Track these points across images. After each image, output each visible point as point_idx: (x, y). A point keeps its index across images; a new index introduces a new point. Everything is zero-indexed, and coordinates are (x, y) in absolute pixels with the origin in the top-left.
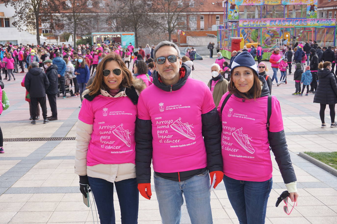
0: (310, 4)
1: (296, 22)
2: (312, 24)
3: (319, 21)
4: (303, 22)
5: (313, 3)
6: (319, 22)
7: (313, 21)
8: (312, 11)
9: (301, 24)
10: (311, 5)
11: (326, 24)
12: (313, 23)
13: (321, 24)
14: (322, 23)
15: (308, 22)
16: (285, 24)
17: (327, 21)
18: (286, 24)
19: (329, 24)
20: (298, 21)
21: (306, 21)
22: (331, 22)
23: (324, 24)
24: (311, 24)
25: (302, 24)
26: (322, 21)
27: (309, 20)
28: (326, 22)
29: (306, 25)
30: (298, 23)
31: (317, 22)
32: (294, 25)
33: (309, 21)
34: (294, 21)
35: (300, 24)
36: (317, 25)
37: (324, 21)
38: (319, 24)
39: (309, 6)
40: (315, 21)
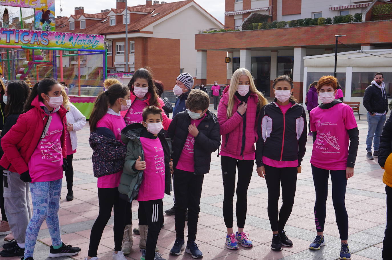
0: (41, 8)
1: (25, 37)
2: (59, 42)
3: (72, 37)
4: (39, 38)
5: (47, 6)
6: (73, 41)
7: (62, 37)
8: (45, 22)
9: (37, 42)
10: (43, 10)
11: (87, 45)
12: (62, 42)
13: (76, 44)
14: (79, 43)
15: (50, 37)
17: (88, 39)
18: (2, 38)
19: (93, 46)
20: (29, 34)
21: (47, 36)
22: (97, 42)
23: (83, 45)
24: (57, 42)
25: (37, 40)
26: (79, 39)
27: (54, 35)
28: (87, 41)
29: (46, 44)
30: (30, 40)
31: (70, 40)
32: (20, 42)
33: (54, 37)
34: (19, 33)
35: (34, 42)
36: (70, 45)
37: (82, 39)
38: (74, 43)
39: (39, 12)
40: (66, 37)
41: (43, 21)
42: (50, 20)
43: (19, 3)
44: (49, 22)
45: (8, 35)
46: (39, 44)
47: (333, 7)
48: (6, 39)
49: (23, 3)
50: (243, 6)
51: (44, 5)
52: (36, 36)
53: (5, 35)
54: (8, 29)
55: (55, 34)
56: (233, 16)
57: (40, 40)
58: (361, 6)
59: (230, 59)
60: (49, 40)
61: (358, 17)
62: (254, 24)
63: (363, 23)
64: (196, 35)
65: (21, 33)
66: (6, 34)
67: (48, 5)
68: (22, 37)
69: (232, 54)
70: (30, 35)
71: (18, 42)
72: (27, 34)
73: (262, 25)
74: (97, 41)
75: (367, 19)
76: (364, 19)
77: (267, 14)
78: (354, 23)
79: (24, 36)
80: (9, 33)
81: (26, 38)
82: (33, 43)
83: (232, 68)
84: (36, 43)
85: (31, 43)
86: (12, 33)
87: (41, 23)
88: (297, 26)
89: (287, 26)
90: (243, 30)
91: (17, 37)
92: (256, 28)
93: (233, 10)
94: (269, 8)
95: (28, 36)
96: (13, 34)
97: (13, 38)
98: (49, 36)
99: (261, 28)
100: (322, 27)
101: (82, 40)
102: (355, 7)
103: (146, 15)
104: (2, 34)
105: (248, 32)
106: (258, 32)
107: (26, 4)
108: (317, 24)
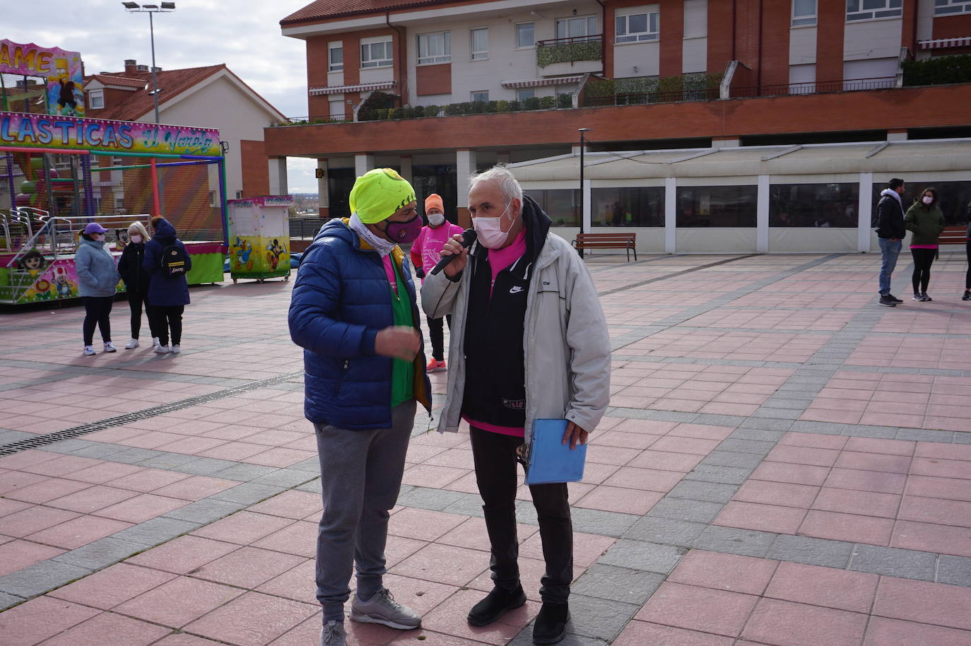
0: (57, 77)
1: (93, 133)
2: (150, 143)
3: (169, 133)
4: (116, 135)
5: (68, 73)
6: (172, 140)
7: (153, 132)
8: (67, 103)
9: (113, 142)
10: (61, 82)
11: (194, 148)
12: (154, 143)
13: (177, 144)
14: (181, 144)
15: (134, 133)
16: (49, 135)
17: (194, 137)
18: (55, 136)
19: (203, 149)
20: (99, 127)
21: (129, 131)
22: (208, 142)
23: (187, 147)
24: (146, 142)
25: (113, 140)
26: (180, 136)
27: (140, 129)
28: (193, 141)
29: (129, 145)
30: (101, 138)
31: (166, 140)
32: (86, 144)
33: (140, 133)
34: (82, 125)
35: (109, 142)
36: (167, 149)
37: (186, 136)
38: (173, 144)
39: (55, 84)
40: (159, 133)
41: (62, 103)
42: (75, 100)
43: (17, 67)
44: (74, 105)
45: (65, 131)
46: (117, 147)
47: (507, 82)
48: (61, 136)
49: (25, 67)
50: (345, 78)
51: (63, 71)
52: (111, 132)
53: (60, 130)
54: (64, 118)
55: (141, 127)
56: (325, 96)
57: (118, 139)
58: (555, 83)
59: (323, 172)
60: (132, 139)
61: (566, 101)
62: (380, 111)
63: (574, 110)
64: (266, 130)
65: (86, 126)
66: (62, 127)
67: (70, 72)
68: (88, 133)
69: (326, 162)
70: (102, 129)
71: (82, 144)
72: (97, 128)
73: (395, 112)
74: (208, 140)
75: (580, 104)
76: (575, 103)
77: (392, 92)
78: (559, 109)
79: (92, 131)
80: (65, 126)
81: (95, 136)
82: (106, 144)
83: (327, 187)
84: (111, 144)
85: (104, 144)
86: (71, 125)
87: (58, 106)
88: (461, 113)
89: (442, 114)
90: (359, 120)
91: (80, 134)
92: (385, 117)
93: (326, 86)
94: (394, 82)
95: (98, 130)
96: (73, 127)
97: (73, 136)
98: (132, 131)
99: (394, 117)
100: (505, 116)
101: (185, 139)
102: (545, 83)
103: (134, 92)
104: (55, 127)
105: (371, 124)
106: (390, 124)
107: (31, 68)
108: (496, 111)
